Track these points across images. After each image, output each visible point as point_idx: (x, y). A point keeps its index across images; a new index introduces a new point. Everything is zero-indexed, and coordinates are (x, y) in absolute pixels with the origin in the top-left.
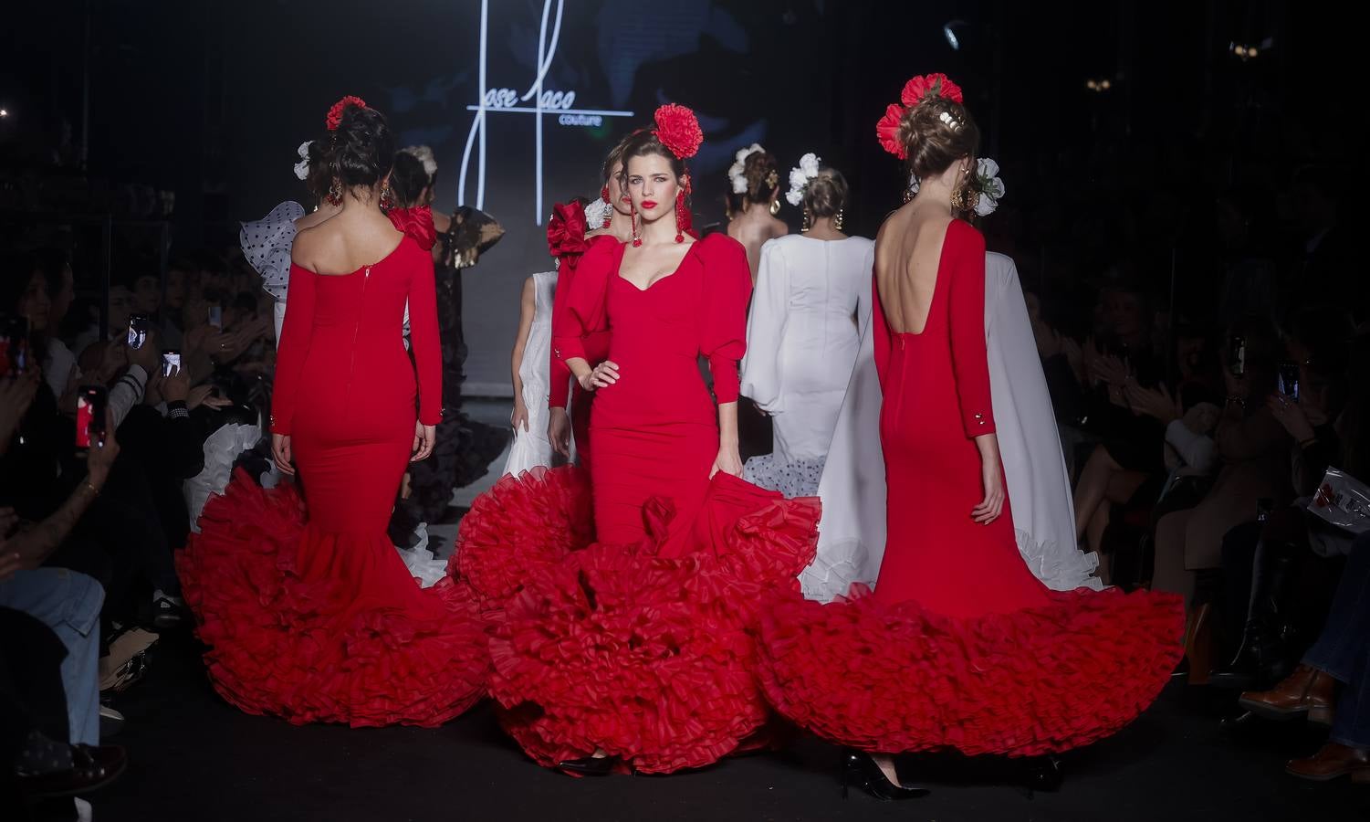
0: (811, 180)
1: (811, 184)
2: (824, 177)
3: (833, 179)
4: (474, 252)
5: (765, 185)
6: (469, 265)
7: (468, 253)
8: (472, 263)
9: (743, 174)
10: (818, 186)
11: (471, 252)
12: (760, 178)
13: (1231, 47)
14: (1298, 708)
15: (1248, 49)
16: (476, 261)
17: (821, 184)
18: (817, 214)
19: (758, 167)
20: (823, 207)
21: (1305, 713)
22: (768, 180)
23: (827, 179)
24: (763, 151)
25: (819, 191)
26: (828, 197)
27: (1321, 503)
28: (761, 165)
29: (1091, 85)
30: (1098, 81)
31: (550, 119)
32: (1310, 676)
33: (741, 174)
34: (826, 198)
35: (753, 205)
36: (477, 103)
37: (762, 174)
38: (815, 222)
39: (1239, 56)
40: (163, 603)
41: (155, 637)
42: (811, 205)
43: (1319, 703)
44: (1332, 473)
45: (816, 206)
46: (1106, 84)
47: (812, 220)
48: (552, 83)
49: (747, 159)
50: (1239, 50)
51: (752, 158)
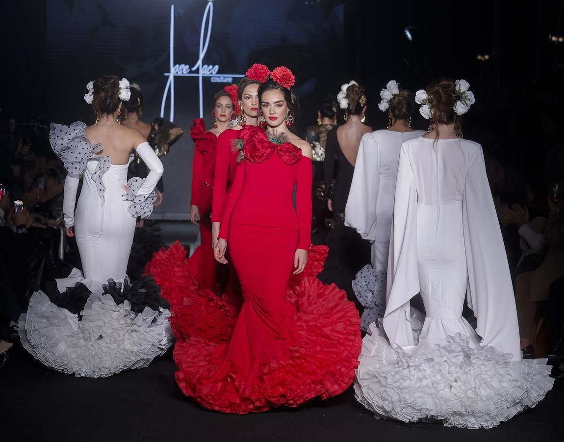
0: (395, 96)
1: (394, 98)
2: (403, 94)
3: (408, 96)
4: (166, 146)
5: (359, 104)
6: (164, 155)
7: (163, 148)
8: (165, 153)
9: (346, 98)
10: (399, 99)
11: (164, 147)
12: (356, 99)
13: (550, 37)
15: (558, 38)
16: (168, 152)
17: (401, 98)
18: (397, 117)
19: (355, 93)
20: (402, 112)
22: (360, 101)
23: (404, 95)
24: (357, 84)
25: (399, 103)
26: (405, 106)
28: (356, 91)
29: (479, 57)
30: (483, 55)
31: (206, 80)
33: (344, 98)
34: (404, 108)
35: (352, 116)
37: (357, 97)
38: (395, 122)
39: (553, 41)
40: (15, 327)
41: (11, 345)
42: (393, 111)
45: (397, 112)
46: (487, 57)
47: (393, 121)
48: (207, 61)
49: (348, 89)
50: (554, 39)
51: (351, 88)
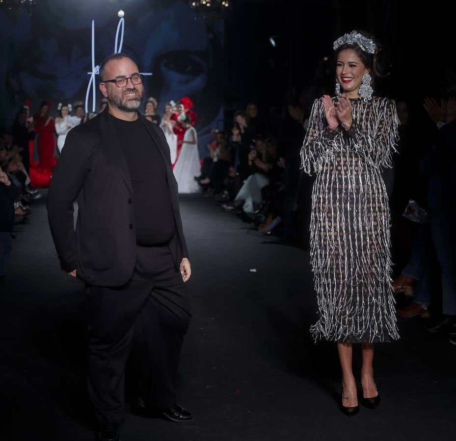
14: (401, 291)
21: (404, 292)
27: (407, 213)
32: (405, 278)
36: (91, 71)
43: (408, 288)
44: (411, 202)
